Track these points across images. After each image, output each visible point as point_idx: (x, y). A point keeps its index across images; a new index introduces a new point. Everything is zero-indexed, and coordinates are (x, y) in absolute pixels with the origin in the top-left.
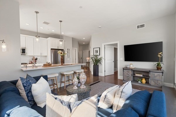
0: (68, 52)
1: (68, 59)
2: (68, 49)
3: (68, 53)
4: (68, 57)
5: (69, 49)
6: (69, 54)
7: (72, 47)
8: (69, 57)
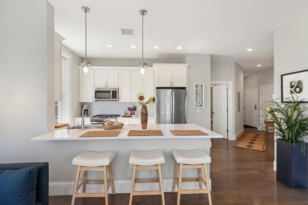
0: (199, 92)
1: (199, 110)
2: (197, 86)
3: (199, 96)
4: (196, 106)
5: (202, 86)
6: (202, 97)
7: (211, 80)
8: (201, 106)
